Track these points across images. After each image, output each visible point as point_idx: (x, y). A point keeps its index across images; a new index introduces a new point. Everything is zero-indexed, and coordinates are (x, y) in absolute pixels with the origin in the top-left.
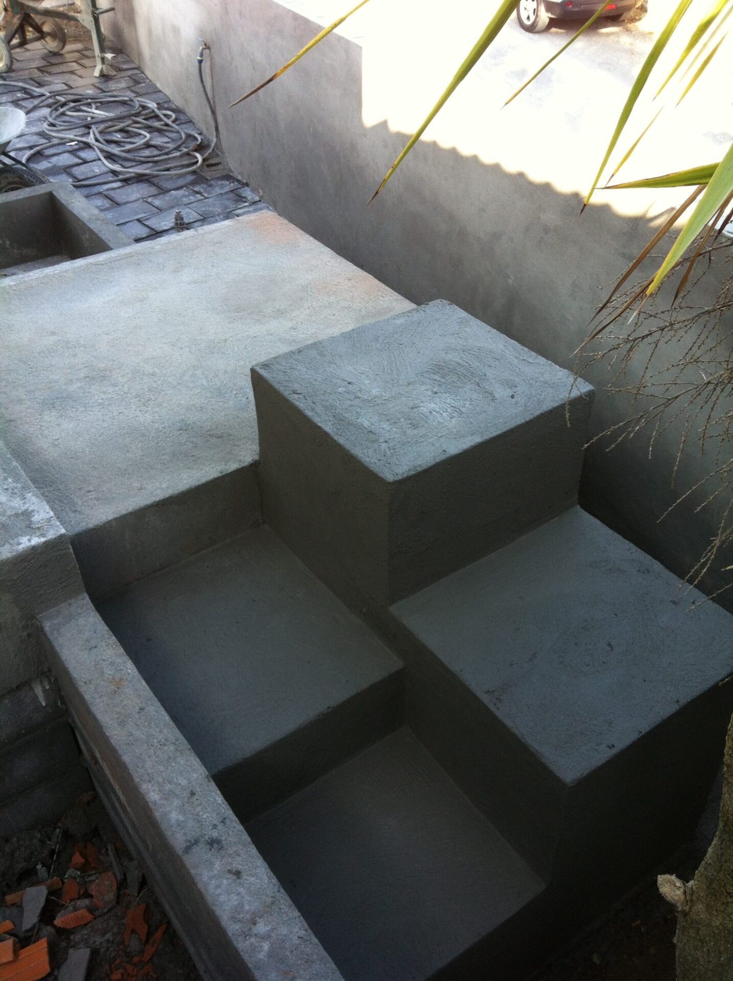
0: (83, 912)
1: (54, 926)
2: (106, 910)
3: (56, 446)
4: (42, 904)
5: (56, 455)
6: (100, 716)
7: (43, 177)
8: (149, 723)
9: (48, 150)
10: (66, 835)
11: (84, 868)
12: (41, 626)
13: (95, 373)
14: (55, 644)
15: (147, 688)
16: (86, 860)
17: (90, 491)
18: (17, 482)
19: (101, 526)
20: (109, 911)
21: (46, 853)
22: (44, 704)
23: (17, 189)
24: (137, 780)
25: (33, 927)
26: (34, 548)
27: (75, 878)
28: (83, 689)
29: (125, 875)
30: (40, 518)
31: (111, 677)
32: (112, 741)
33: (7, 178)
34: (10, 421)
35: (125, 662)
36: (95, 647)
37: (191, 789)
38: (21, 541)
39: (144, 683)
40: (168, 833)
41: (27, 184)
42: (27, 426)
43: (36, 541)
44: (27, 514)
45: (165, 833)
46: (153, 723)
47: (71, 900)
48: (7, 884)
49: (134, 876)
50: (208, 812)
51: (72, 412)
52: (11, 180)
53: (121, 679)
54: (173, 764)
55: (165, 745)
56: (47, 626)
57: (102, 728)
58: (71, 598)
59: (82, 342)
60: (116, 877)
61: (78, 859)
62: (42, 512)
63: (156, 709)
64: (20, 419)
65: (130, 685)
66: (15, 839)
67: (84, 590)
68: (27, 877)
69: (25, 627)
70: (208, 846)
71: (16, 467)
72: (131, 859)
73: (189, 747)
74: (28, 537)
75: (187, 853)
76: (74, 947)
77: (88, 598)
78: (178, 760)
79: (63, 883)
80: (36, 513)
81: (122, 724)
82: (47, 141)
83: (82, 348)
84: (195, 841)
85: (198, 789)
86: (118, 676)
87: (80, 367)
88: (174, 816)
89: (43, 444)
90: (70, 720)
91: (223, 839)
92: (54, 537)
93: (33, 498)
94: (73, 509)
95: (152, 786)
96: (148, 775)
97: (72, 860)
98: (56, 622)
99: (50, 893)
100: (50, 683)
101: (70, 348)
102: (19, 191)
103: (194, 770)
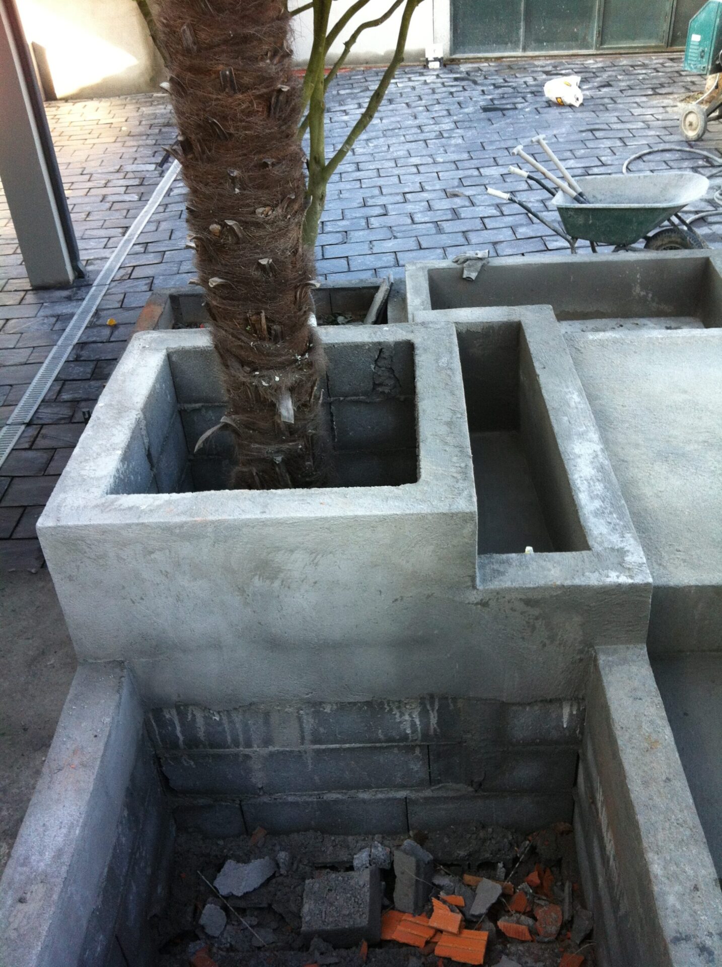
0: (523, 928)
1: (497, 926)
2: (546, 940)
3: (658, 497)
4: (494, 901)
5: (656, 505)
6: (627, 766)
7: (704, 242)
8: (672, 797)
9: (712, 217)
10: (533, 850)
11: (538, 889)
12: (596, 657)
13: (715, 440)
14: (605, 679)
15: (679, 762)
16: (542, 884)
17: (680, 551)
18: (620, 520)
19: (680, 588)
20: (549, 942)
21: (510, 857)
22: (565, 726)
23: (676, 248)
24: (645, 845)
25: (480, 916)
26: (619, 586)
27: (526, 893)
28: (618, 733)
29: (573, 917)
30: (633, 560)
31: (647, 734)
32: (632, 796)
33: (670, 237)
34: (623, 461)
35: (665, 727)
36: (640, 699)
37: (695, 882)
38: (610, 575)
39: (677, 755)
40: (661, 913)
41: (685, 246)
42: (636, 470)
43: (624, 579)
44: (622, 552)
45: (659, 911)
46: (675, 798)
47: (517, 912)
48: (469, 864)
49: (583, 924)
50: (707, 916)
51: (683, 470)
52: (673, 239)
53: (656, 741)
54: (684, 849)
55: (682, 826)
56: (602, 659)
57: (625, 779)
58: (630, 643)
59: (710, 407)
60: (563, 915)
61: (534, 877)
62: (636, 555)
63: (681, 785)
64: (633, 462)
65: (664, 751)
66: (490, 830)
67: (645, 640)
68: (486, 868)
69: (581, 652)
70: (698, 951)
71: (623, 506)
72: (584, 907)
73: (705, 840)
74: (617, 574)
75: (675, 943)
76: (507, 955)
77: (646, 649)
78: (691, 847)
79: (515, 892)
80: (629, 554)
81: (646, 784)
82: (714, 209)
83: (709, 413)
84: (686, 936)
85: (703, 887)
86: (654, 736)
87: (702, 430)
88: (672, 900)
89: (648, 491)
90: (580, 751)
91: (716, 953)
92: (641, 582)
93: (631, 539)
94: (659, 562)
95: (658, 859)
96: (657, 845)
97: (530, 875)
98: (610, 659)
99: (503, 895)
100: (578, 709)
101: (698, 409)
102: (679, 251)
103: (704, 866)
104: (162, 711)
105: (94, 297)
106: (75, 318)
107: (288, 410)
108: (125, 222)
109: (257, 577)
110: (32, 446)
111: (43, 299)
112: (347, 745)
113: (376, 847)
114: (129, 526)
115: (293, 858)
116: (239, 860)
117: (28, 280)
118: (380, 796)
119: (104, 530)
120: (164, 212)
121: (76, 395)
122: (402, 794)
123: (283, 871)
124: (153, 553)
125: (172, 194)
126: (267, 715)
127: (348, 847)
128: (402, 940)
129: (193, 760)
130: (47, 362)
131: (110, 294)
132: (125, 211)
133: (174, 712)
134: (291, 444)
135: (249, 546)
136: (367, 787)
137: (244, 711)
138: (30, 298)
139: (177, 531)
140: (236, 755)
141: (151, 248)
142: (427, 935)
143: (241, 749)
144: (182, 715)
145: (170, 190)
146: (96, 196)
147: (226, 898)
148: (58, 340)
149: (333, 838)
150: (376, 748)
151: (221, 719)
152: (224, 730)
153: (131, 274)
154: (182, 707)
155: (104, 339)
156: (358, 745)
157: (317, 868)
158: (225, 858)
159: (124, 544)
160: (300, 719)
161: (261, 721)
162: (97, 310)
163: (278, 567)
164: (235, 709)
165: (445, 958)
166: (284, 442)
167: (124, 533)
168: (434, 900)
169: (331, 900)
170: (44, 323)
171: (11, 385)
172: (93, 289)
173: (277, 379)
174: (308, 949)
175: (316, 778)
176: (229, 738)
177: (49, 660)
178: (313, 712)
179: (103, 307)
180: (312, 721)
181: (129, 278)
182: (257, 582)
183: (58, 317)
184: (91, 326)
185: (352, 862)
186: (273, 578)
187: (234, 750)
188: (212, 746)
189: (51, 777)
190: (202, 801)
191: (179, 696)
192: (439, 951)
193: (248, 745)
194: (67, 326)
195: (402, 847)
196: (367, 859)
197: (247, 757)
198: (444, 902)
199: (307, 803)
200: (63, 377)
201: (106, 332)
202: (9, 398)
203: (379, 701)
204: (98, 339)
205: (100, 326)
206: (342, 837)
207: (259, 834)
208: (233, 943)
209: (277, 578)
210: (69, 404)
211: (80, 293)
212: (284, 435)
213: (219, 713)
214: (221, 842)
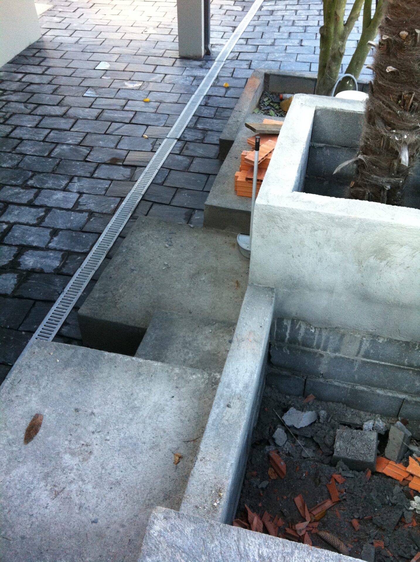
104: (283, 320)
105: (216, 68)
106: (205, 79)
107: (405, 158)
108: (234, 24)
109: (373, 257)
110: (180, 153)
111: (185, 65)
112: (383, 363)
113: (379, 421)
114: (310, 212)
115: (329, 415)
116: (298, 409)
117: (178, 52)
118: (390, 394)
119: (294, 213)
120: (258, 20)
121: (205, 127)
122: (402, 396)
123: (321, 421)
124: (317, 230)
125: (262, 9)
126: (343, 335)
127: (360, 417)
128: (388, 474)
129: (290, 350)
130: (189, 103)
131: (225, 68)
132: (234, 17)
133: (290, 322)
134: (397, 179)
135: (377, 237)
136: (384, 387)
137: (331, 331)
138: (178, 63)
139: (337, 220)
140: (316, 353)
141: (250, 42)
142: (405, 475)
143: (320, 350)
144: (293, 324)
145: (262, 7)
146: (216, 4)
147: (289, 427)
148: (195, 91)
149: (352, 410)
150: (400, 368)
151: (315, 332)
152: (314, 339)
153: (238, 57)
154: (295, 321)
155: (222, 95)
156: (389, 364)
157: (341, 424)
158: (290, 406)
159: (301, 222)
160: (361, 343)
161: (337, 338)
162: (218, 76)
163: (389, 254)
164: (326, 328)
165: (414, 490)
166: (392, 177)
167: (305, 216)
168: (410, 457)
169: (354, 443)
170: (186, 80)
171: (168, 115)
172: (215, 63)
173: (406, 137)
174: (335, 466)
175: (356, 376)
176: (315, 344)
177: (202, 278)
178: (371, 340)
179: (222, 75)
180: (368, 344)
181: (237, 59)
182: (372, 260)
183: (195, 77)
184: (214, 85)
185: (362, 426)
186: (381, 260)
187: (316, 350)
188: (303, 345)
189: (239, 344)
190: (285, 373)
191: (297, 314)
192: (411, 485)
193: (325, 349)
194: (200, 84)
195: (396, 425)
196: (372, 426)
197: (322, 356)
198: (416, 460)
199: (344, 388)
200: (198, 114)
201: (223, 91)
202: (167, 122)
203: (414, 343)
204: (218, 94)
205: (220, 86)
206: (357, 411)
207: (311, 398)
208: (290, 452)
209: (385, 260)
210: (201, 131)
211: (208, 65)
212: (393, 173)
213: (315, 328)
214: (288, 397)
